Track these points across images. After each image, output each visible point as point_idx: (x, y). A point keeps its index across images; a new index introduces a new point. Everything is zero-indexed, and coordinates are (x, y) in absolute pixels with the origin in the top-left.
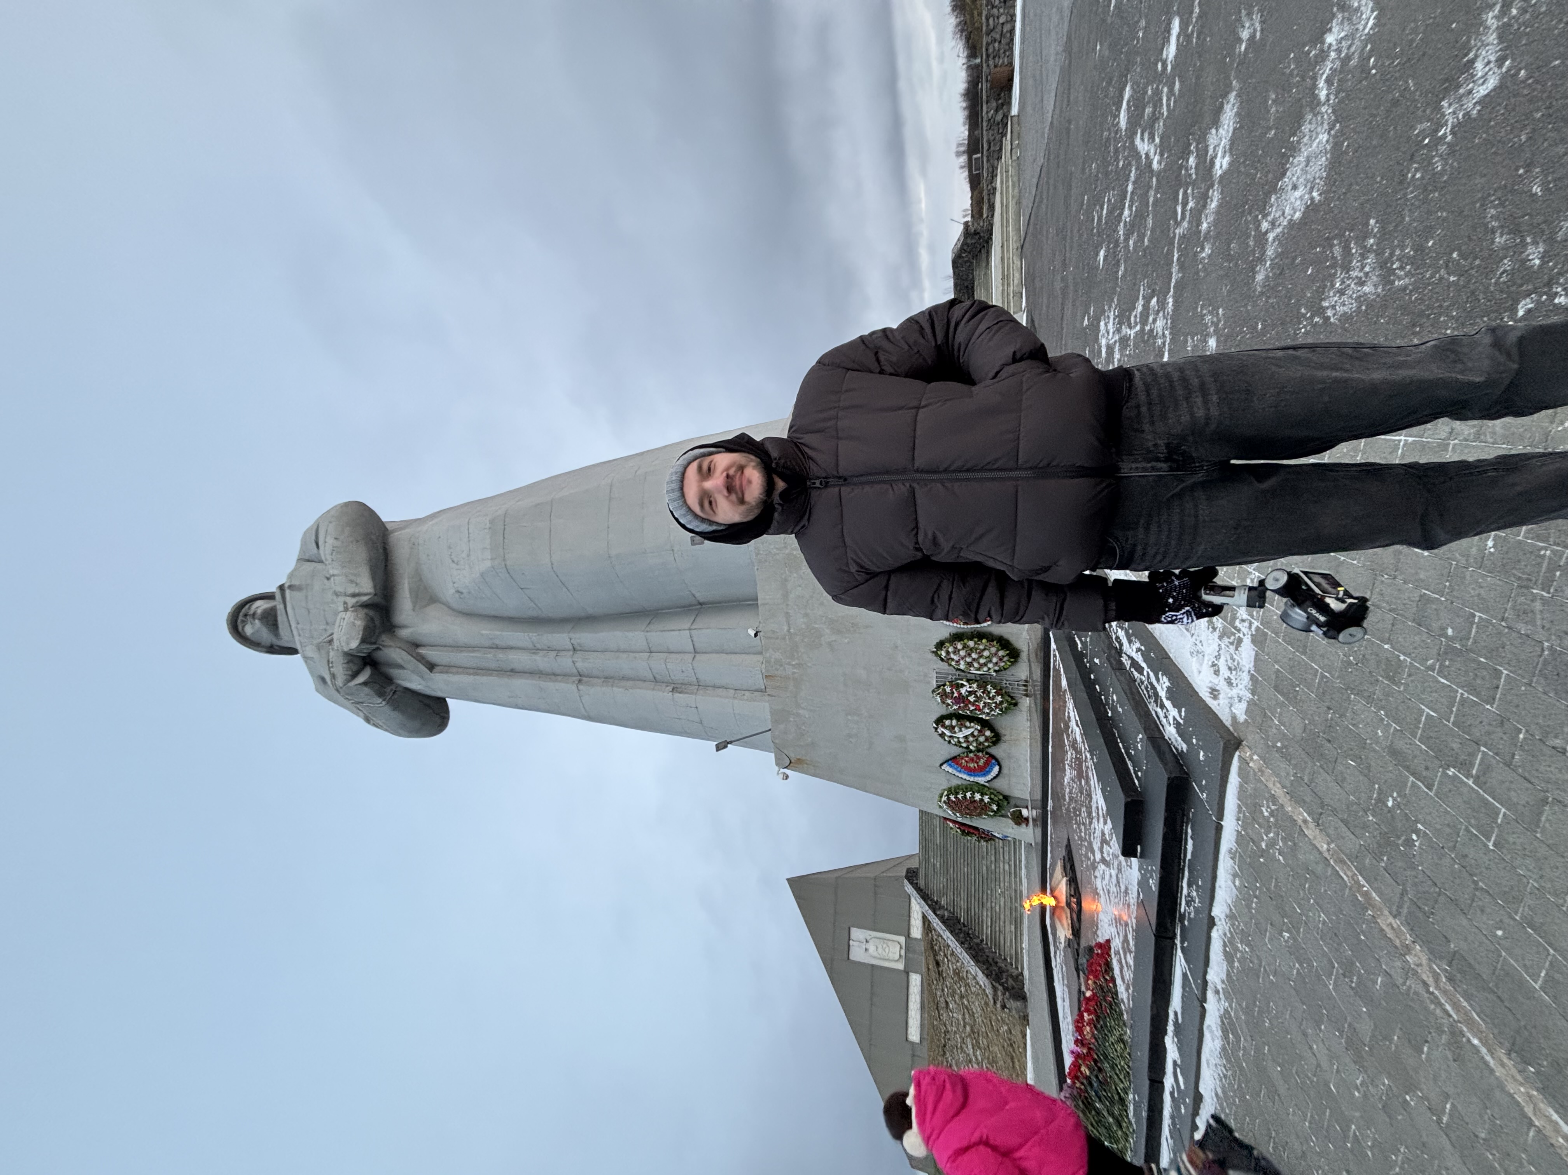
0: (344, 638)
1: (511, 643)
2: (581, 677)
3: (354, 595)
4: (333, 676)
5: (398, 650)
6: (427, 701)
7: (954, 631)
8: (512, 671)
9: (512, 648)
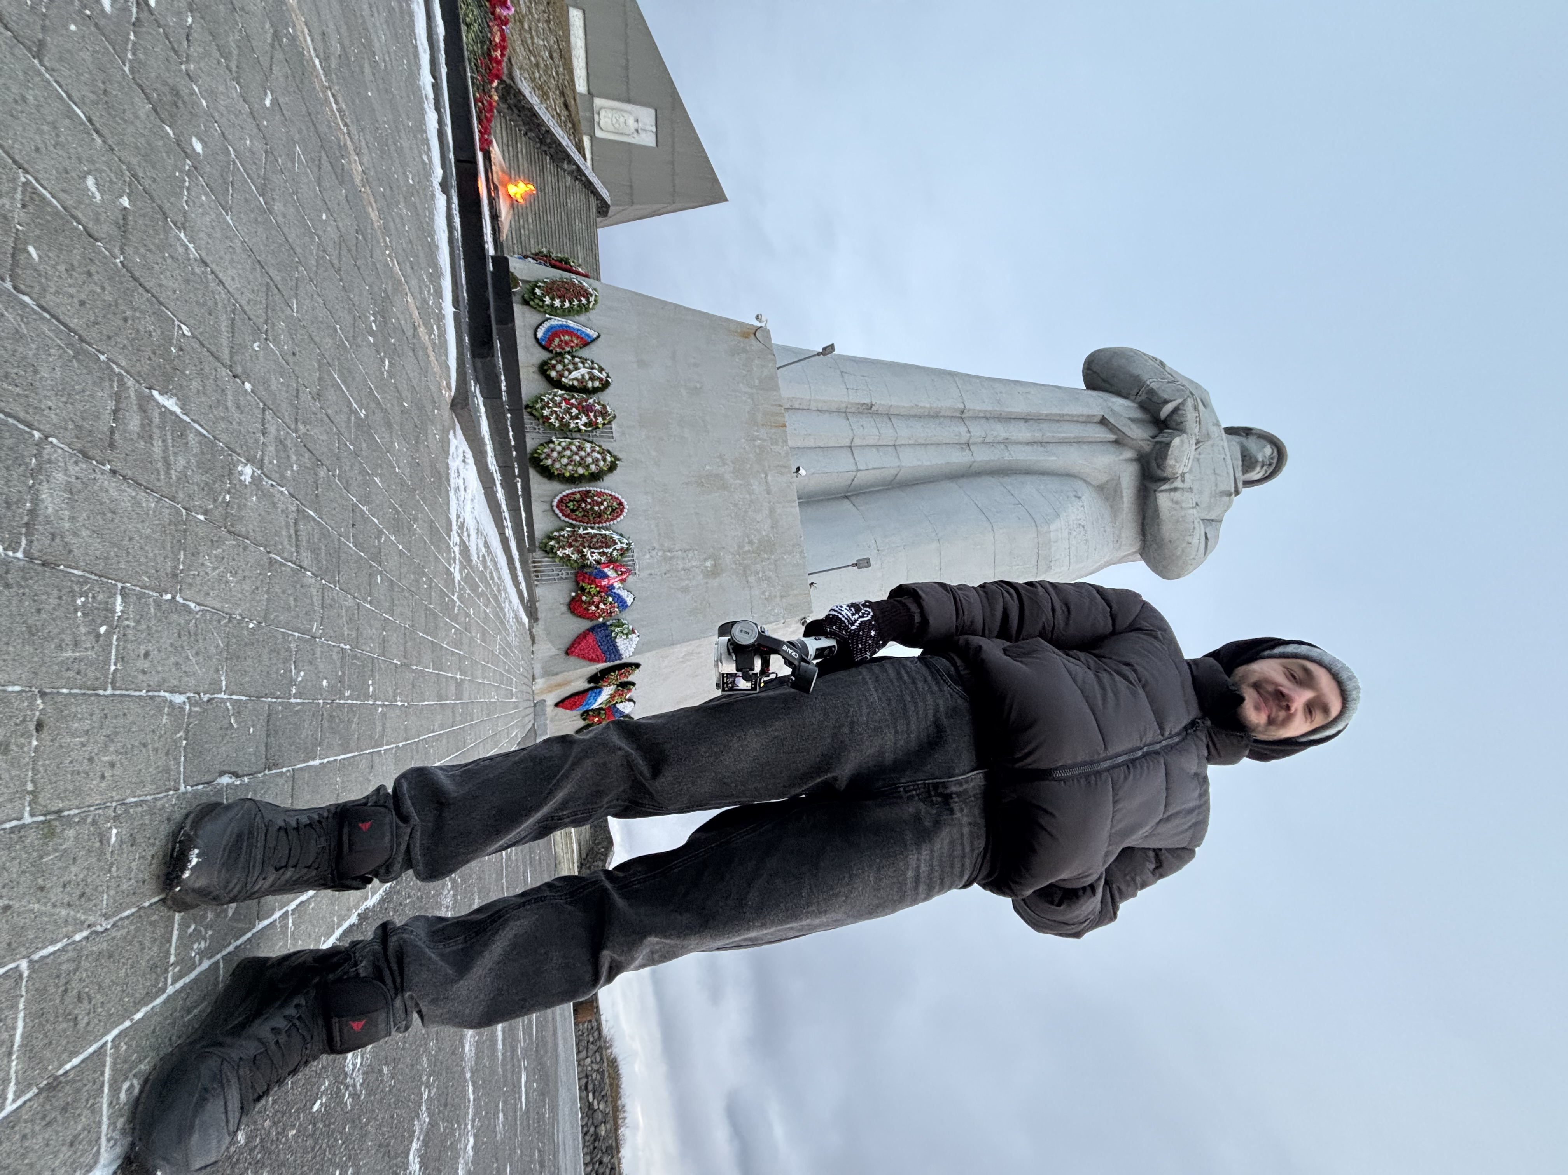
0: (1186, 446)
1: (1028, 448)
2: (961, 416)
3: (1175, 489)
4: (1196, 408)
5: (1135, 437)
6: (1107, 386)
7: (600, 483)
8: (1026, 420)
9: (1028, 444)
